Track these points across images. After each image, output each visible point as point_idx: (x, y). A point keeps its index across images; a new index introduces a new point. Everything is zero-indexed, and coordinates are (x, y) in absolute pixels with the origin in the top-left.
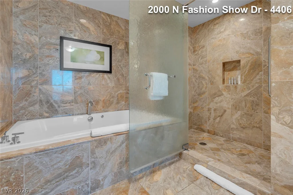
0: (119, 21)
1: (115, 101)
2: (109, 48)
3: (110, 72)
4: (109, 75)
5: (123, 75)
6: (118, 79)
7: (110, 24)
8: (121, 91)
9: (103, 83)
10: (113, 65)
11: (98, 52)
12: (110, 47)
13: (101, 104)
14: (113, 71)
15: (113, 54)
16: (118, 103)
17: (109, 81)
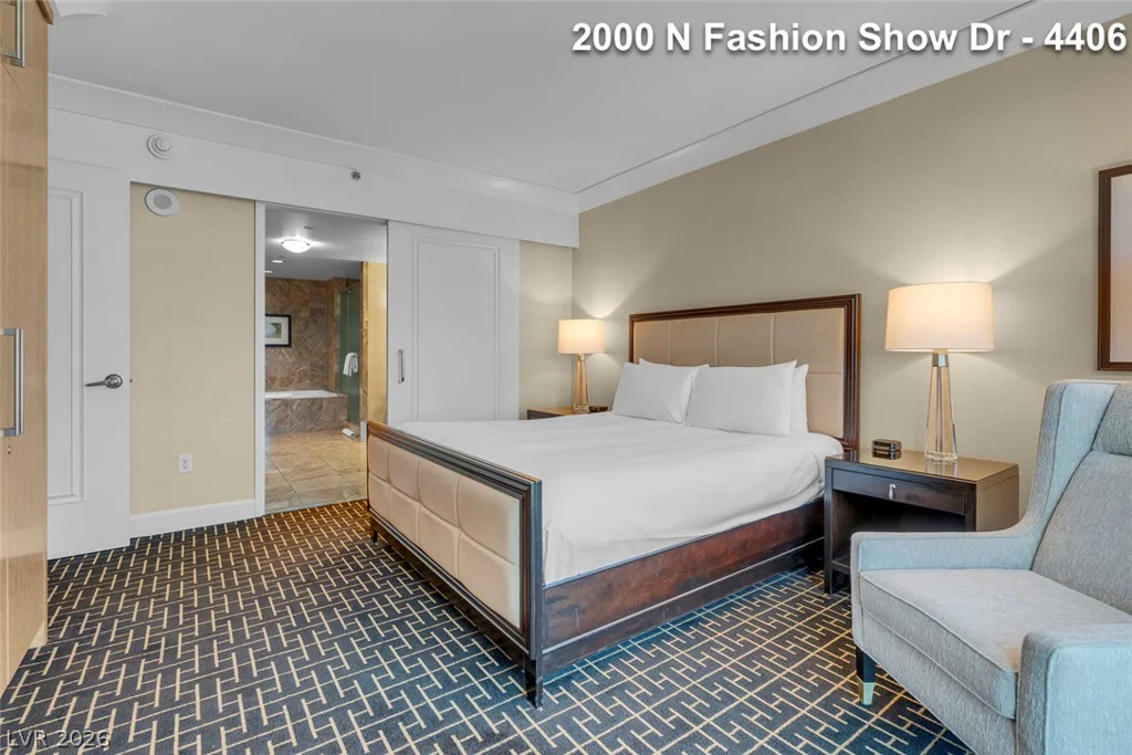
0: (302, 285)
1: (296, 379)
2: (287, 319)
3: (289, 345)
4: (288, 349)
5: (307, 349)
6: (300, 353)
7: (289, 290)
8: (304, 368)
9: (280, 358)
10: (293, 336)
11: (274, 324)
12: (289, 317)
13: (278, 381)
14: (293, 344)
15: (293, 325)
16: (300, 381)
17: (287, 356)
